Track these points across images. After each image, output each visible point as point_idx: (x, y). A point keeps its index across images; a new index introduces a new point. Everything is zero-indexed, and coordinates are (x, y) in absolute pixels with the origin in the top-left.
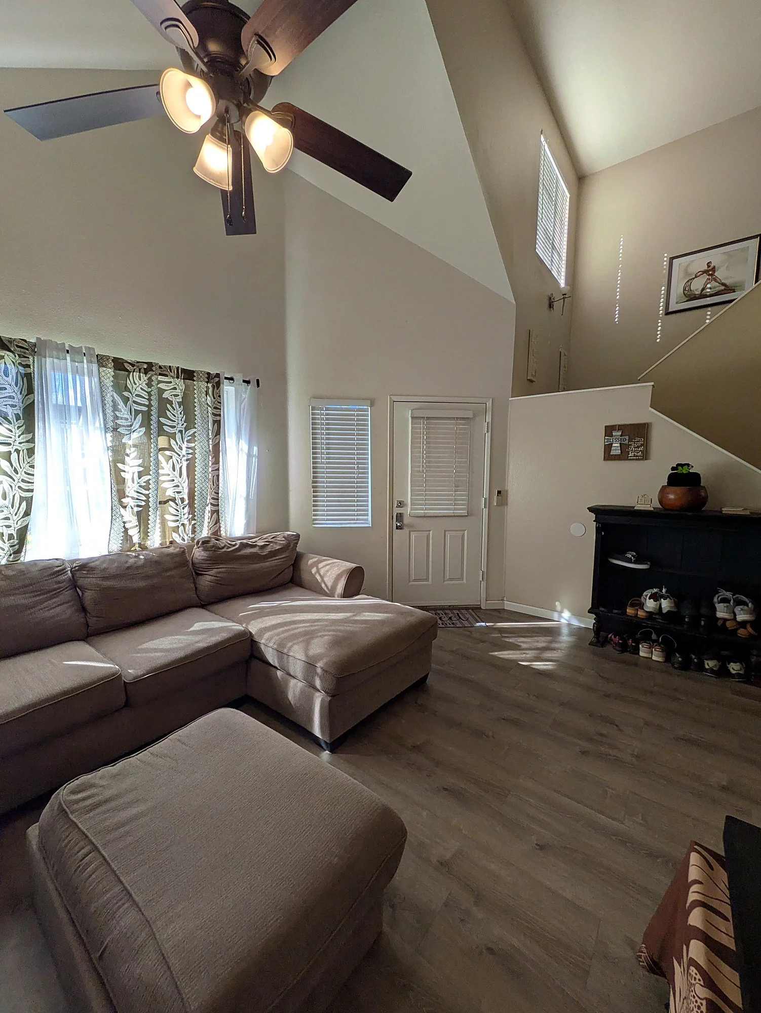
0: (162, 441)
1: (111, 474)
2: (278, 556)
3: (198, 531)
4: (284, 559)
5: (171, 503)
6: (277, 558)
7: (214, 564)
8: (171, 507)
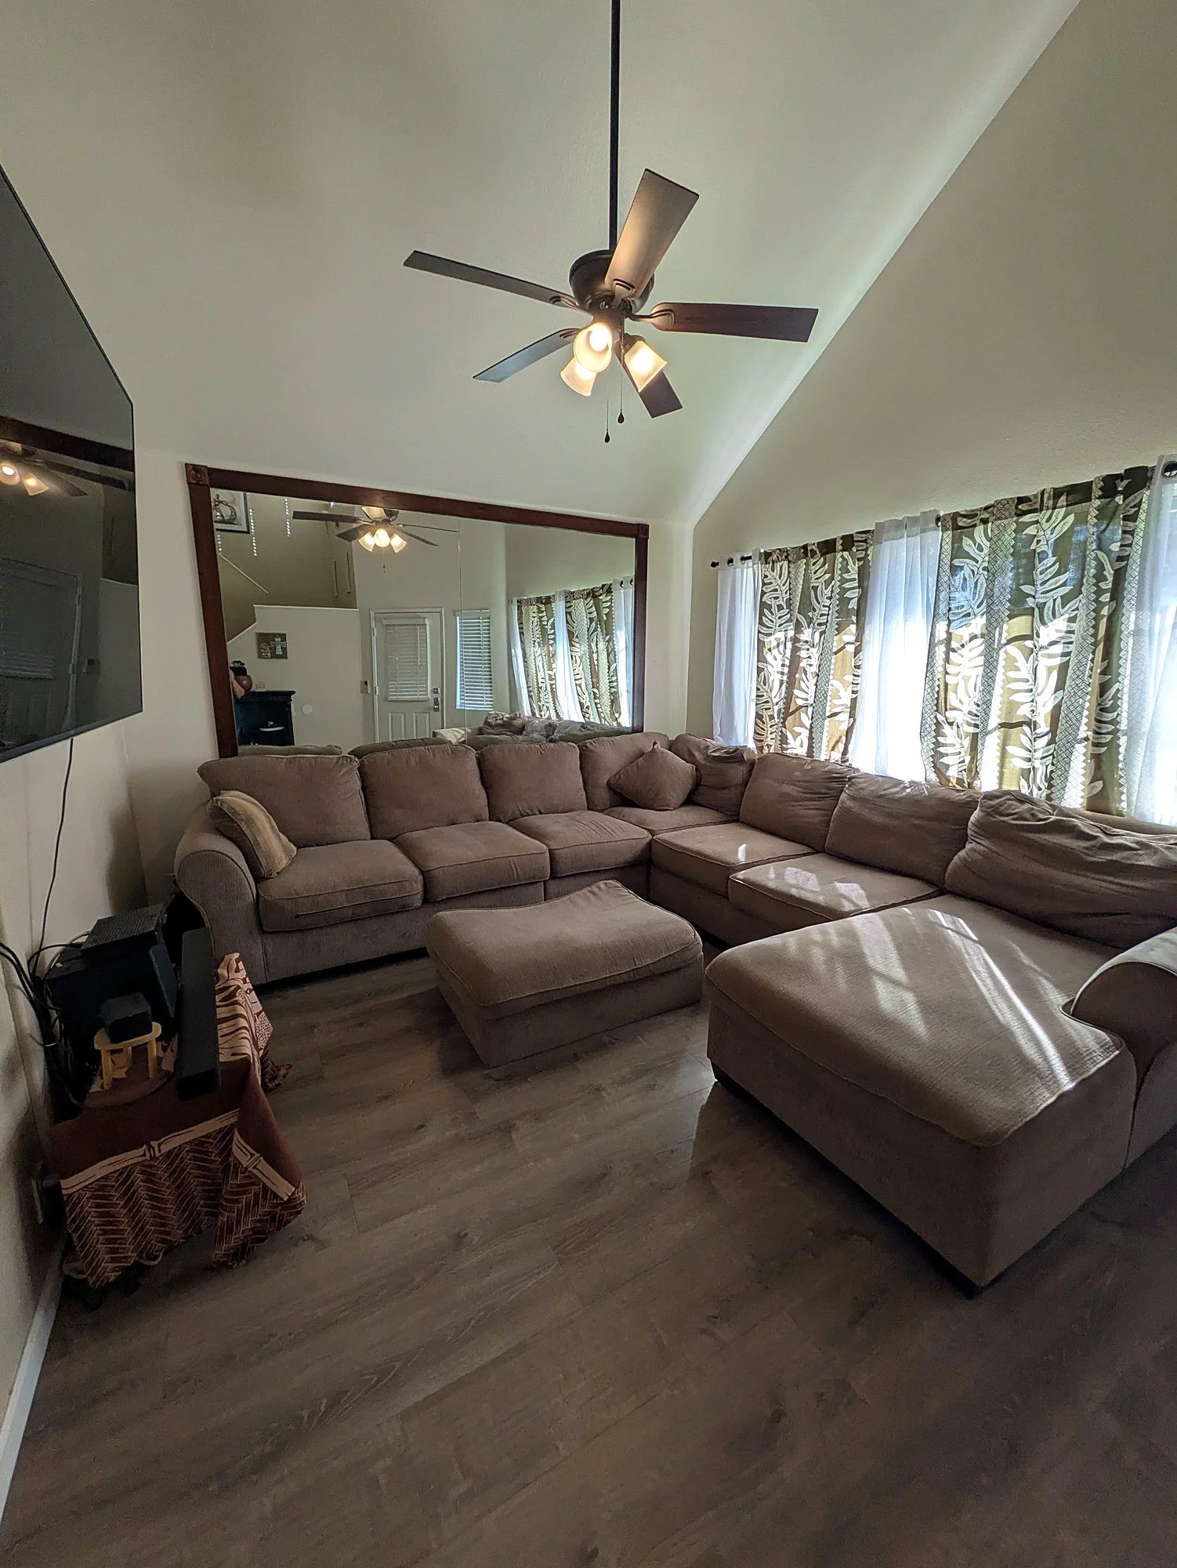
0: (1020, 625)
1: (926, 676)
2: (1119, 877)
3: (1059, 787)
4: (1130, 891)
5: (1026, 728)
6: (1116, 880)
7: (981, 835)
8: (1023, 735)
